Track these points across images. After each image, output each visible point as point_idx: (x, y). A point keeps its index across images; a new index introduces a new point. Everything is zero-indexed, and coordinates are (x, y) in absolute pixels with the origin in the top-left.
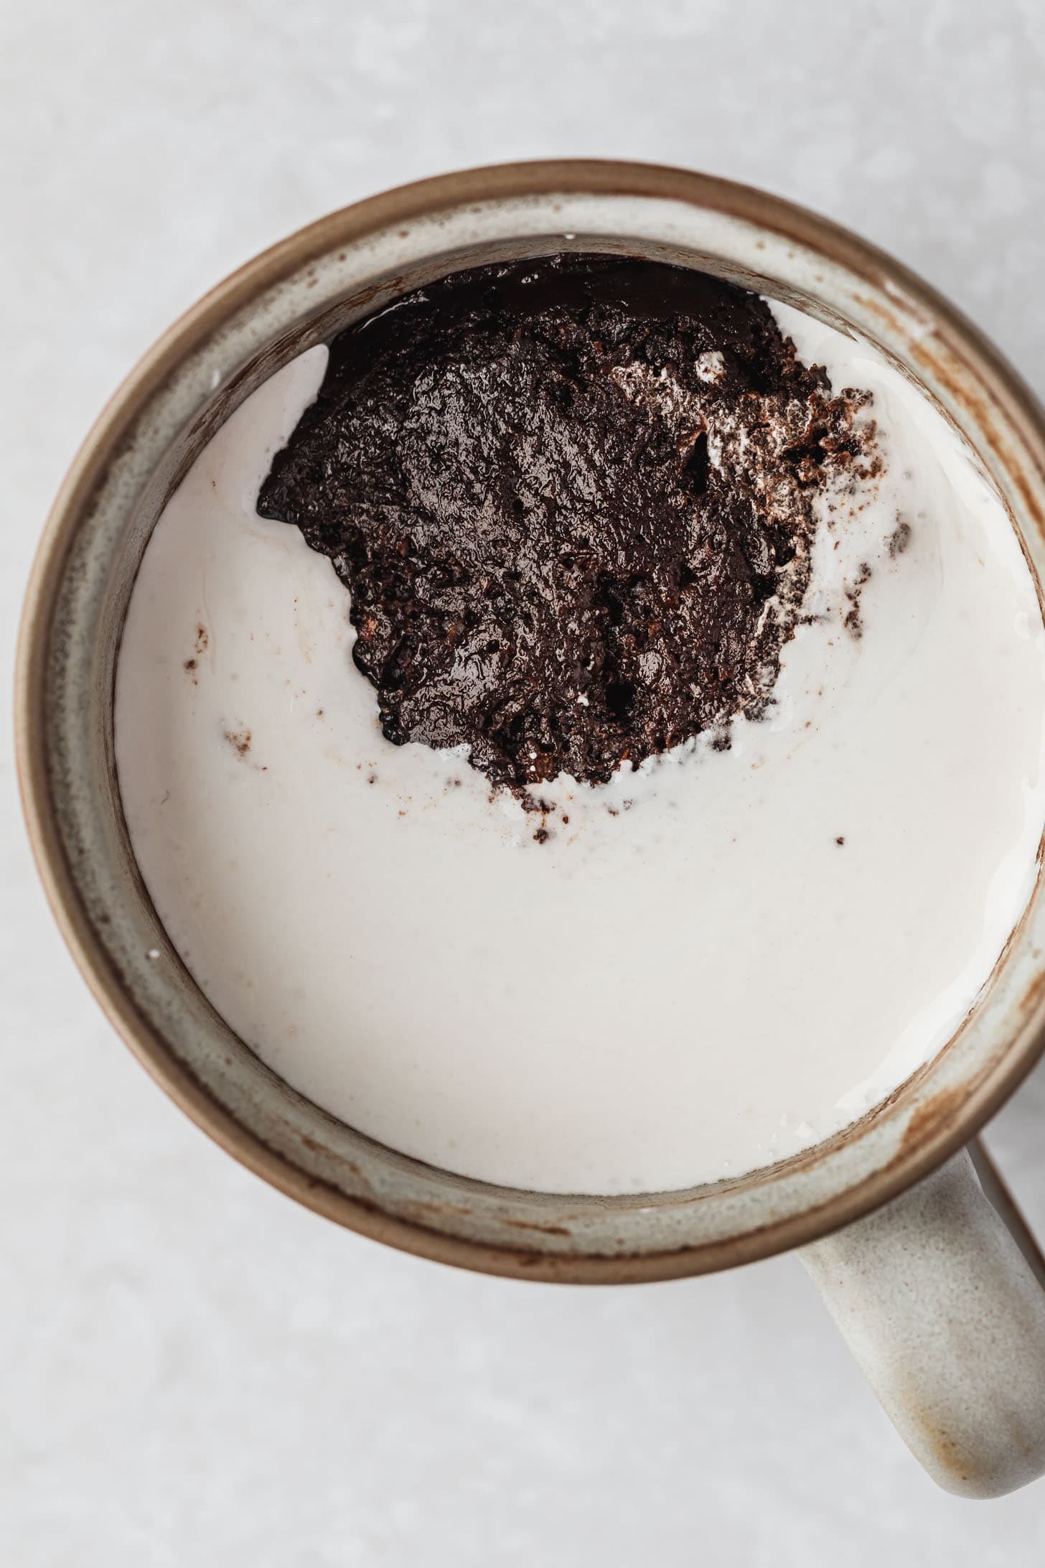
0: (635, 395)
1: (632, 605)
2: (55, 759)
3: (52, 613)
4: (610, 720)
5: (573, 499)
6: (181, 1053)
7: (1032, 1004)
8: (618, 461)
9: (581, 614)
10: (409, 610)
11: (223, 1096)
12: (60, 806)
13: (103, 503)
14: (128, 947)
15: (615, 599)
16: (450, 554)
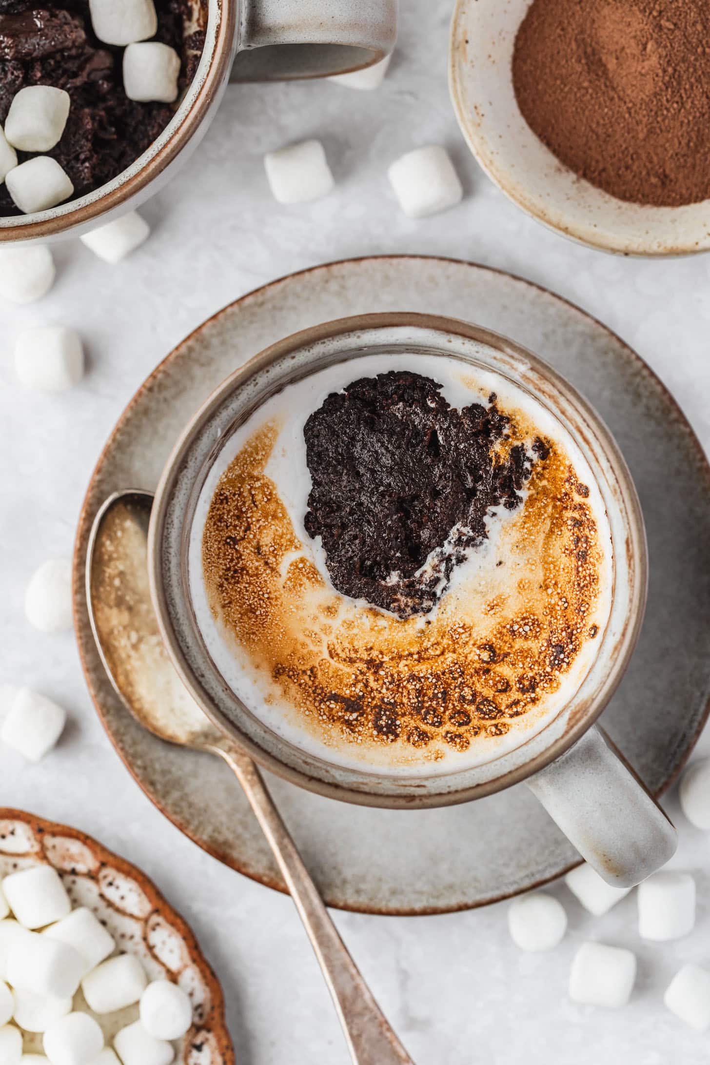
0: (402, 417)
1: (414, 510)
2: (171, 608)
3: (161, 543)
4: (412, 562)
5: (381, 467)
6: (244, 730)
7: (615, 656)
8: (399, 447)
9: (392, 517)
10: (316, 526)
11: (265, 747)
12: (176, 628)
13: (177, 493)
14: (214, 687)
15: (406, 509)
16: (331, 499)
